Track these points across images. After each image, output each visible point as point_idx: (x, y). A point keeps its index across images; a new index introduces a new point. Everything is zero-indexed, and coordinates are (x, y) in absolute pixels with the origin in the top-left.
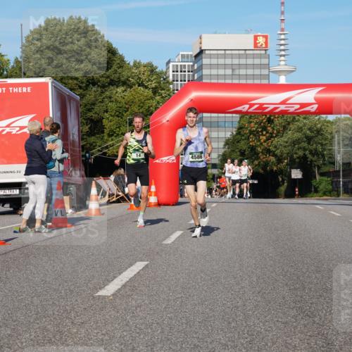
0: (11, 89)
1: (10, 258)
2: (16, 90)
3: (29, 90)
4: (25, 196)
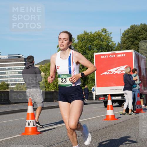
0: (117, 55)
1: (120, 126)
2: (119, 56)
3: (125, 56)
4: (124, 99)
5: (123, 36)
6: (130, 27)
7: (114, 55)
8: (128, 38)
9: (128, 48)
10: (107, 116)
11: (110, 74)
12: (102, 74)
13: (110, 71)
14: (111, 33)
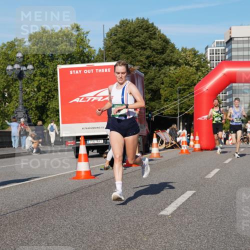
0: (97, 70)
1: (99, 188)
2: (100, 71)
3: (109, 71)
4: (107, 144)
5: (107, 38)
6: (120, 23)
7: (92, 70)
8: (115, 42)
9: (116, 58)
10: (78, 173)
11: (85, 101)
12: (71, 102)
13: (85, 98)
14: (87, 33)
